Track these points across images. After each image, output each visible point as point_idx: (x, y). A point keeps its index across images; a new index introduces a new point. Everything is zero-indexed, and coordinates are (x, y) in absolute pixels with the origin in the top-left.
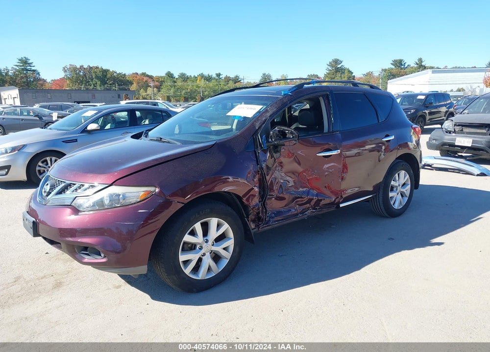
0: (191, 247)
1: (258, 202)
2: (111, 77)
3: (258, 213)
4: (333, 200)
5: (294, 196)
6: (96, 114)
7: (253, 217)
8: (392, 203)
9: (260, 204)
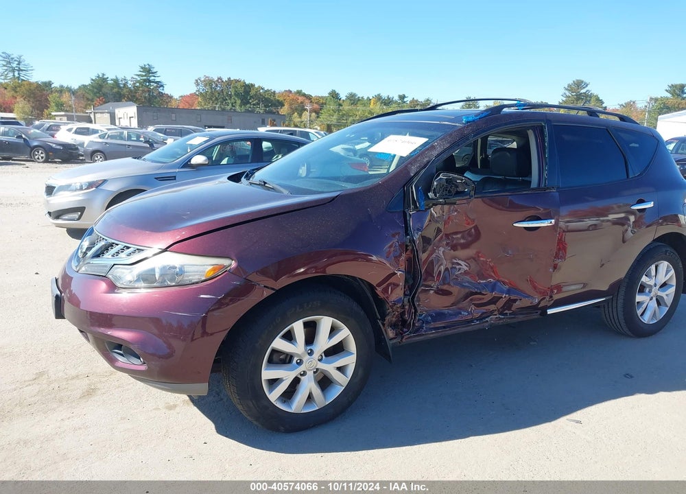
0: (283, 359)
1: (402, 296)
2: (255, 95)
3: (403, 314)
4: (537, 301)
5: (467, 290)
6: (206, 142)
7: (394, 319)
8: (639, 312)
9: (406, 300)
